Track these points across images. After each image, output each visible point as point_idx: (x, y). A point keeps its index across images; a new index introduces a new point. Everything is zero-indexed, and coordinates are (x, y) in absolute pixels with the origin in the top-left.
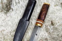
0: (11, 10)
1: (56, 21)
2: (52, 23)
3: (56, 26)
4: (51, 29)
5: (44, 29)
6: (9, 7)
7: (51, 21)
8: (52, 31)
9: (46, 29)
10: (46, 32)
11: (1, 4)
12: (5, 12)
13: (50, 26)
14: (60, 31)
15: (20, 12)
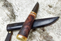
0: (16, 17)
1: (51, 4)
2: (50, 6)
3: (54, 6)
4: (52, 11)
5: (47, 14)
6: (13, 15)
7: (48, 6)
8: (54, 11)
9: (48, 13)
10: (50, 14)
11: (8, 17)
12: (13, 20)
13: (50, 9)
14: (60, 7)
15: (23, 14)
